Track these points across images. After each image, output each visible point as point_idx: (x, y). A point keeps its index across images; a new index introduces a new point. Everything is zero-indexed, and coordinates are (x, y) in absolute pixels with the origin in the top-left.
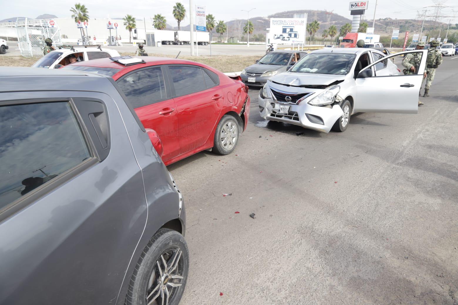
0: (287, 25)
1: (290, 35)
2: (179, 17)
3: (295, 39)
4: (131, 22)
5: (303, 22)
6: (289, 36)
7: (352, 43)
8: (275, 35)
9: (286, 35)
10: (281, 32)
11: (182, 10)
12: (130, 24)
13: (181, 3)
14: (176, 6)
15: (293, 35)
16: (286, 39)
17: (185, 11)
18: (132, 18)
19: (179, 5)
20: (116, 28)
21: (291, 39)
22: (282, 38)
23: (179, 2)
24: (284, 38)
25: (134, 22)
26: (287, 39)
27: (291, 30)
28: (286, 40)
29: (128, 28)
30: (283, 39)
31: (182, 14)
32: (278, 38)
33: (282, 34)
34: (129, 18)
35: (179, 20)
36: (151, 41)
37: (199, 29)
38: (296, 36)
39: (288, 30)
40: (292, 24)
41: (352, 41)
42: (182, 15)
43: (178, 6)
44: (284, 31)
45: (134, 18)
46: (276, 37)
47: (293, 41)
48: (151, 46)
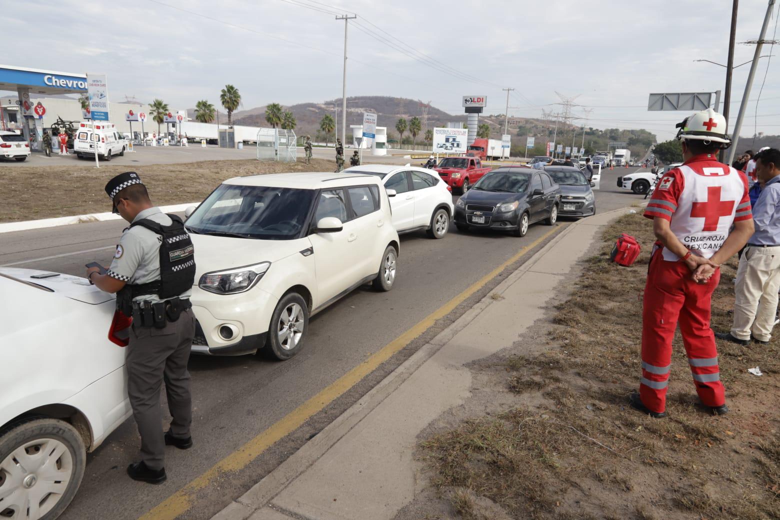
0: (450, 135)
1: (453, 144)
2: (231, 105)
3: (457, 149)
4: (161, 110)
6: (452, 146)
7: (483, 151)
8: (439, 144)
9: (449, 145)
10: (444, 142)
11: (235, 97)
12: (159, 113)
13: (234, 86)
14: (226, 89)
15: (455, 145)
16: (449, 148)
17: (239, 97)
18: (163, 105)
19: (230, 89)
20: (180, 122)
21: (453, 148)
23: (231, 85)
25: (166, 110)
27: (454, 140)
29: (157, 118)
30: (446, 148)
31: (235, 101)
32: (441, 147)
33: (444, 143)
34: (158, 105)
35: (230, 110)
36: (227, 140)
38: (458, 145)
39: (451, 140)
40: (454, 134)
41: (483, 148)
42: (236, 103)
43: (229, 91)
44: (447, 140)
45: (166, 105)
46: (439, 146)
47: (456, 151)
48: (226, 147)
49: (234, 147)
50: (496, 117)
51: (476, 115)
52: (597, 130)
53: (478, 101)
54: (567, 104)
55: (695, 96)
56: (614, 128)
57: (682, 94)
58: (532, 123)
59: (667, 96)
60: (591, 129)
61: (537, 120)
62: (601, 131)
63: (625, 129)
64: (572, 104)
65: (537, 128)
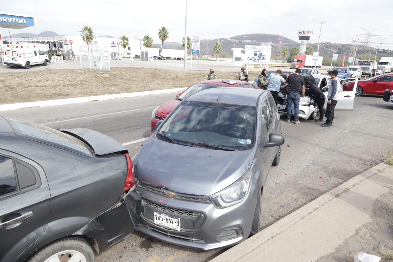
0: (257, 51)
1: (260, 58)
2: (163, 38)
3: (263, 61)
4: (125, 41)
5: (269, 48)
6: (259, 59)
8: (249, 58)
9: (256, 58)
10: (252, 55)
11: (166, 33)
12: (124, 42)
13: (165, 27)
14: (161, 29)
15: (261, 58)
16: (256, 60)
17: (168, 33)
18: (126, 38)
19: (163, 29)
20: (118, 46)
21: (260, 60)
22: (253, 60)
23: (163, 27)
24: (255, 59)
25: (128, 41)
26: (258, 60)
27: (261, 54)
28: (256, 61)
29: (123, 45)
30: (255, 61)
31: (166, 35)
32: (251, 59)
33: (253, 57)
34: (124, 38)
35: (163, 40)
36: (145, 57)
38: (263, 58)
39: (258, 54)
40: (261, 50)
41: (301, 61)
42: (166, 37)
43: (163, 30)
44: (255, 54)
45: (127, 38)
46: (249, 59)
47: (262, 62)
48: (144, 60)
49: (147, 60)
50: (325, 43)
53: (307, 33)
65: (349, 50)
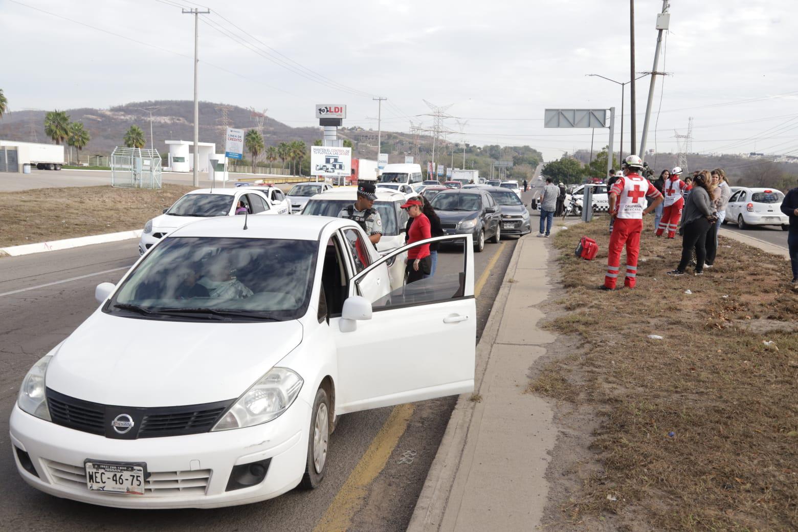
0: (330, 155)
1: (335, 166)
3: (340, 171)
5: (348, 151)
6: (334, 168)
7: (354, 173)
8: (318, 166)
9: (329, 166)
10: (323, 162)
15: (338, 167)
16: (330, 170)
21: (335, 170)
22: (325, 169)
24: (328, 169)
26: (332, 170)
27: (336, 160)
28: (330, 172)
32: (321, 169)
33: (325, 164)
36: (7, 162)
37: (230, 156)
38: (341, 167)
39: (332, 161)
40: (336, 154)
44: (328, 161)
46: (318, 168)
47: (339, 173)
48: (5, 171)
50: (350, 130)
51: (334, 128)
52: (475, 146)
53: (335, 112)
54: (438, 115)
55: (591, 113)
56: (494, 144)
57: (578, 110)
58: (395, 138)
59: (563, 112)
60: (467, 145)
61: (402, 134)
62: (479, 148)
63: (507, 145)
64: (444, 115)
65: (403, 145)
